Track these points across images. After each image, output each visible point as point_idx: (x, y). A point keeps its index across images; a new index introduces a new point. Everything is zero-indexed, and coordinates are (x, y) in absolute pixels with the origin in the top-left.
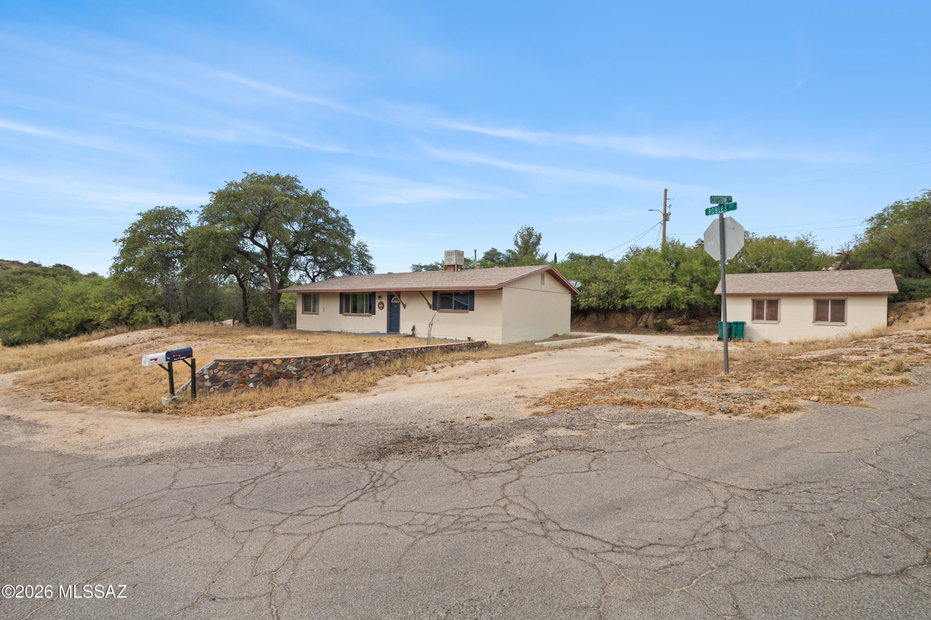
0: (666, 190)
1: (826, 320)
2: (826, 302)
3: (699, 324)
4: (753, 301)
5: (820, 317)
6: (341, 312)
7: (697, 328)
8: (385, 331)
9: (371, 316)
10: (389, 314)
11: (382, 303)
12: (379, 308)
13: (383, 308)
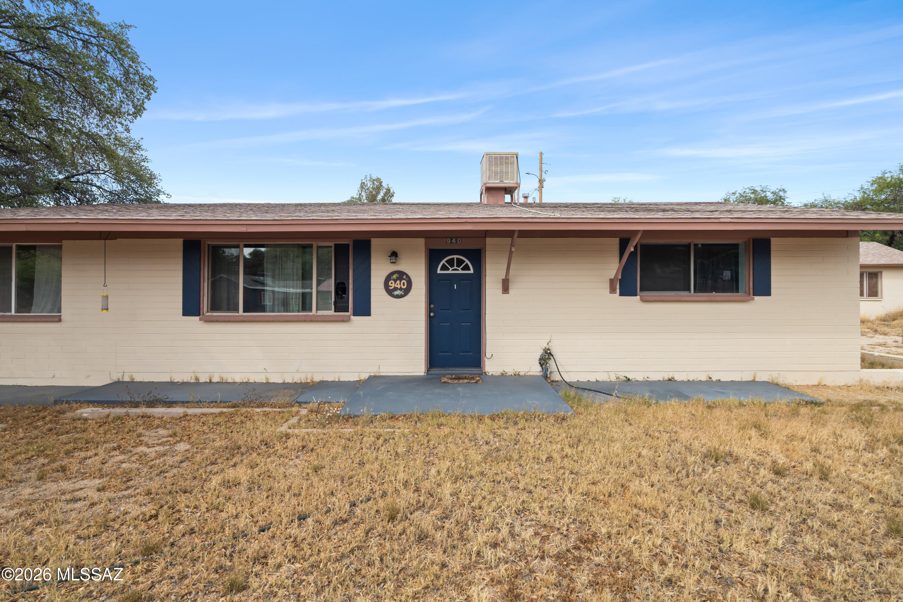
0: (541, 154)
9: (347, 320)
10: (430, 310)
11: (401, 275)
12: (390, 292)
13: (407, 291)
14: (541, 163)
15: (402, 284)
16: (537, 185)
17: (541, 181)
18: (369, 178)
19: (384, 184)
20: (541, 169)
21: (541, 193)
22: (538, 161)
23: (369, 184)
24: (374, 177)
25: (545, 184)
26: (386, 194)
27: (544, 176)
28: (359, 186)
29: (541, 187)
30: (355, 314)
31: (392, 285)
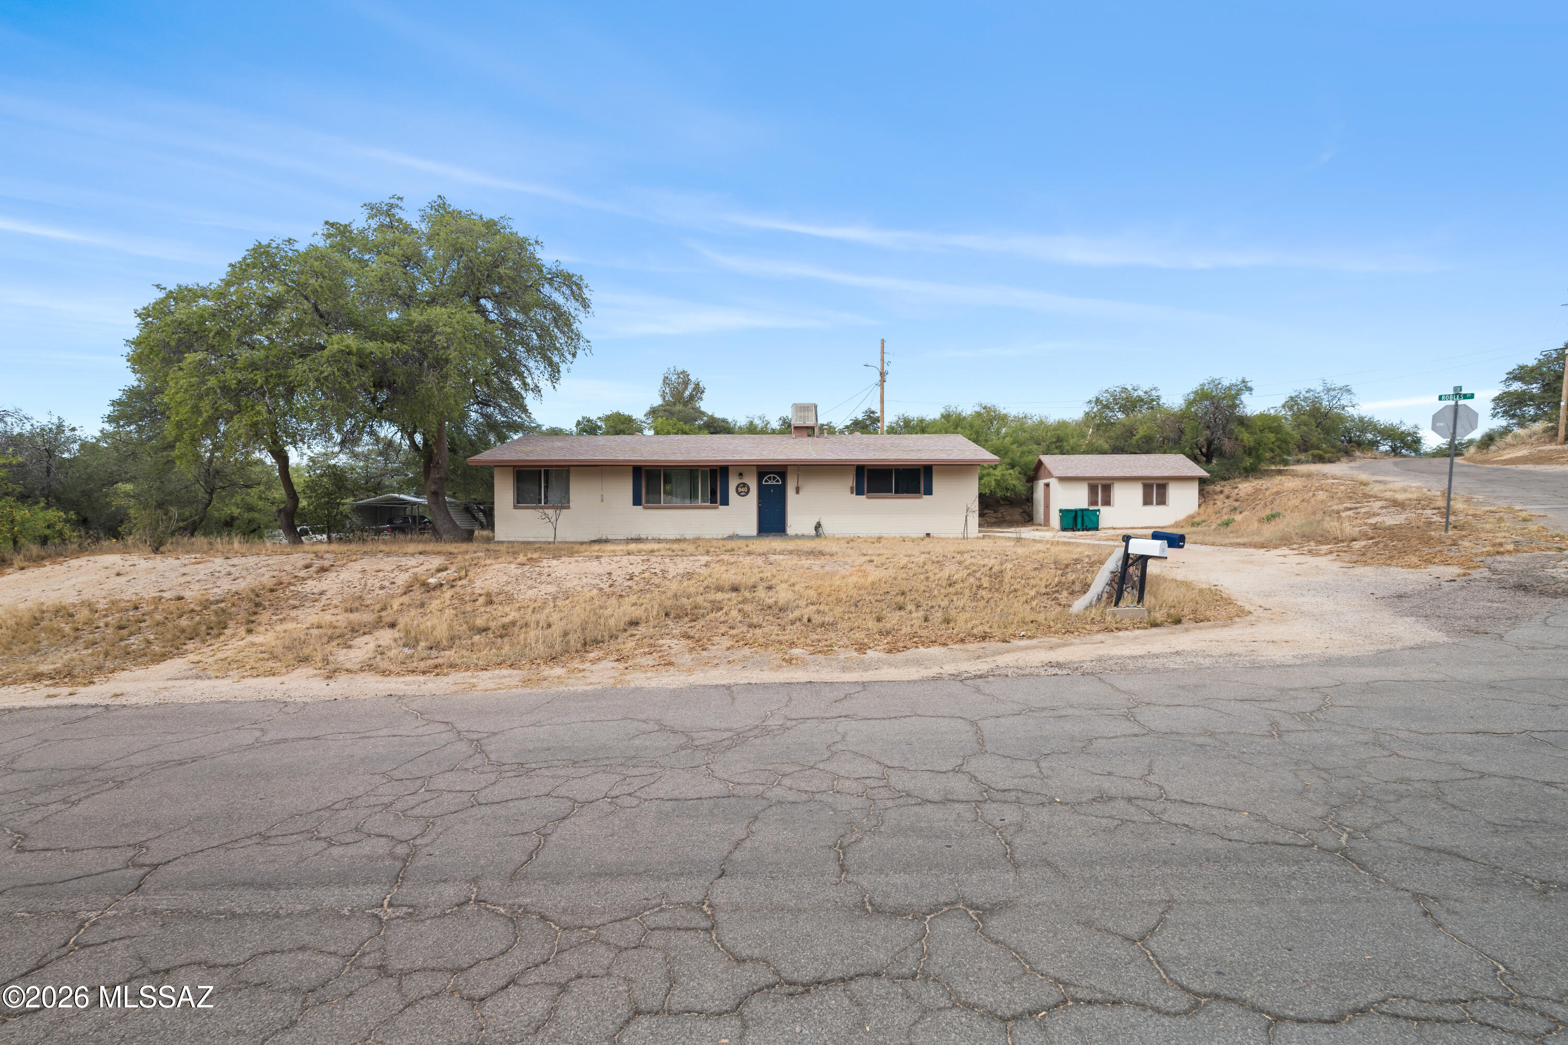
0: (883, 341)
1: (1151, 504)
2: (1152, 486)
3: (995, 515)
4: (1089, 485)
5: (1147, 501)
6: (637, 501)
7: (994, 520)
8: (754, 531)
9: (716, 508)
10: (759, 503)
11: (744, 485)
12: (739, 493)
13: (747, 493)
14: (883, 352)
15: (745, 490)
16: (879, 378)
17: (883, 374)
18: (672, 370)
19: (693, 378)
20: (882, 360)
21: (882, 389)
22: (879, 350)
23: (674, 378)
24: (680, 370)
25: (887, 378)
26: (694, 389)
27: (886, 368)
28: (661, 381)
29: (883, 381)
30: (721, 504)
31: (740, 490)
